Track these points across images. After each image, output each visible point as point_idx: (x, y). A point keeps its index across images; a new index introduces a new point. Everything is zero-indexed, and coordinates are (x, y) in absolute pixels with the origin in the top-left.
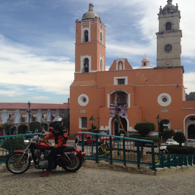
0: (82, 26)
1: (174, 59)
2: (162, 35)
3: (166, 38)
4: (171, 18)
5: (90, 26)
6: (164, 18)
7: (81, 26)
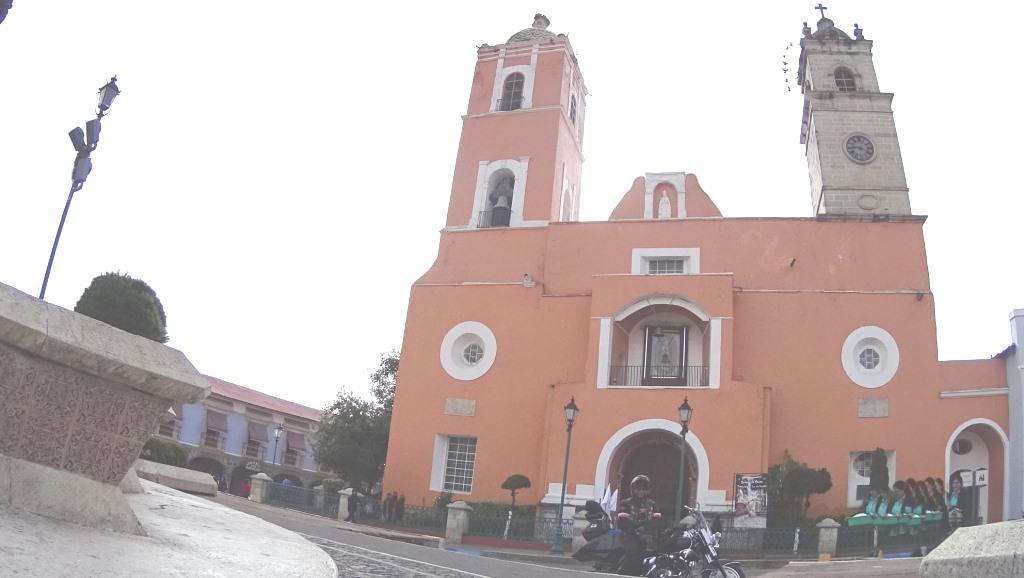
0: (501, 62)
1: (888, 189)
2: (828, 102)
3: (844, 114)
4: (847, 57)
5: (534, 59)
6: (823, 52)
7: (496, 60)
